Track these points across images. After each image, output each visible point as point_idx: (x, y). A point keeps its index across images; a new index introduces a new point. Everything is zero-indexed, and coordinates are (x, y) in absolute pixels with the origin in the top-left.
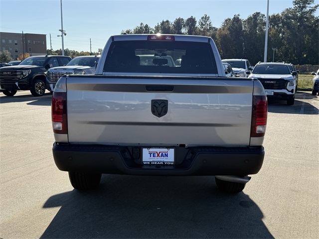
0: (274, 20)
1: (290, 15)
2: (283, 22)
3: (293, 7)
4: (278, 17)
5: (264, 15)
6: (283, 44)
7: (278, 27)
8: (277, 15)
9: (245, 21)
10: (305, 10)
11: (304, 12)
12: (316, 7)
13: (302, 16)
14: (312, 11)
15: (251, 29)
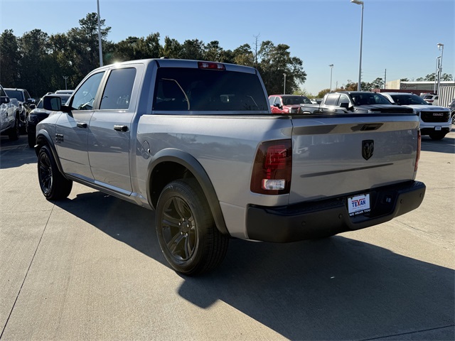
0: (59, 41)
1: (78, 37)
2: (71, 44)
3: (80, 27)
4: (65, 38)
5: (46, 34)
6: (74, 73)
7: (66, 50)
8: (62, 36)
9: (21, 40)
10: (94, 32)
11: (94, 35)
12: (107, 29)
13: (93, 39)
14: (104, 33)
15: (30, 51)
